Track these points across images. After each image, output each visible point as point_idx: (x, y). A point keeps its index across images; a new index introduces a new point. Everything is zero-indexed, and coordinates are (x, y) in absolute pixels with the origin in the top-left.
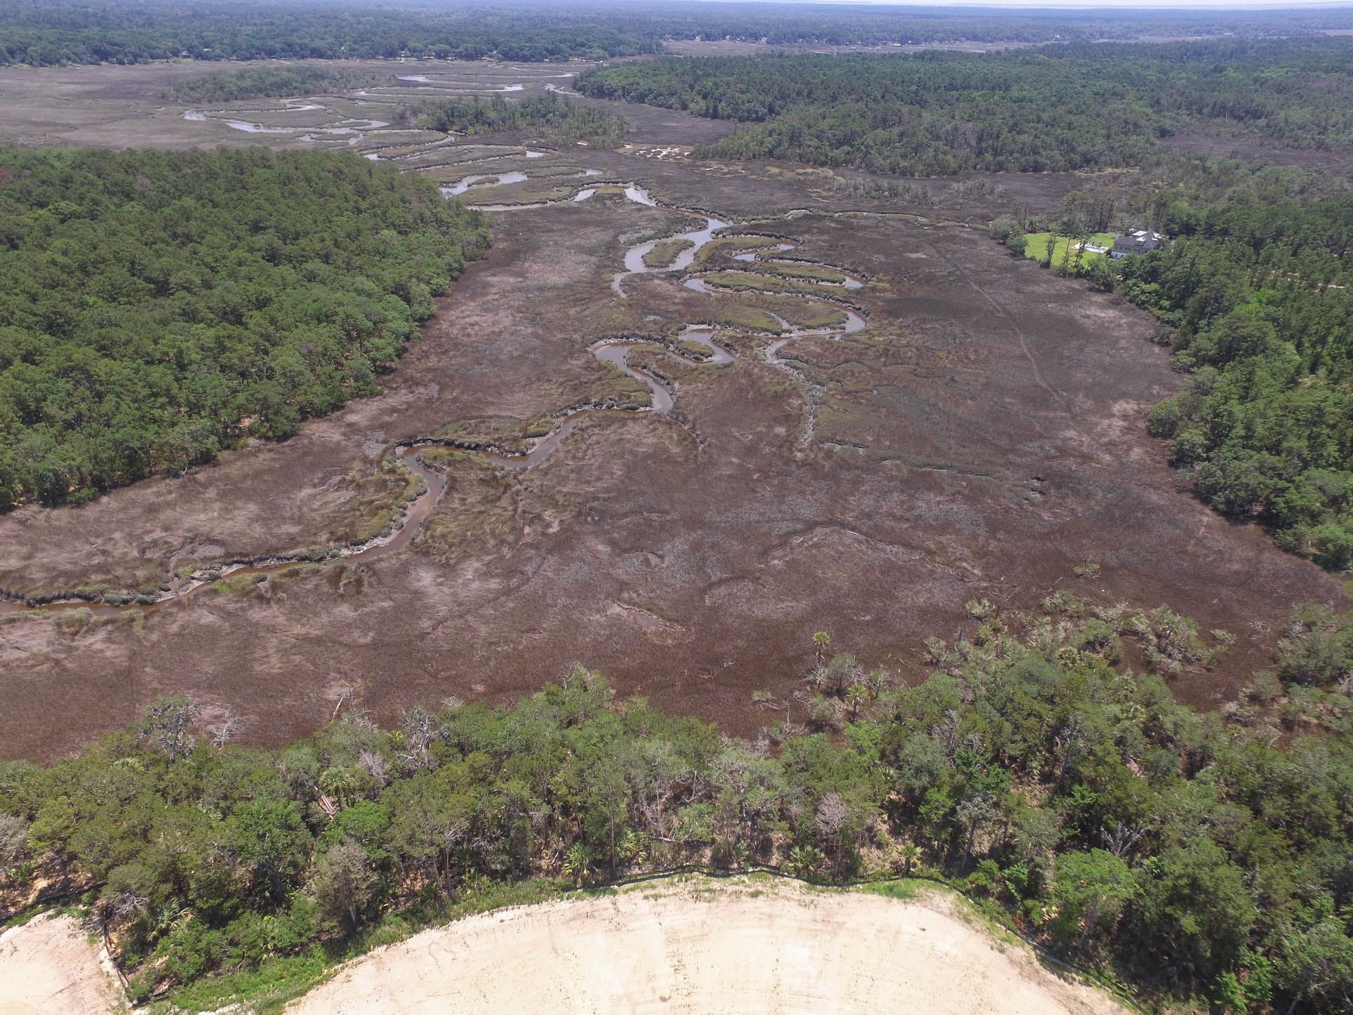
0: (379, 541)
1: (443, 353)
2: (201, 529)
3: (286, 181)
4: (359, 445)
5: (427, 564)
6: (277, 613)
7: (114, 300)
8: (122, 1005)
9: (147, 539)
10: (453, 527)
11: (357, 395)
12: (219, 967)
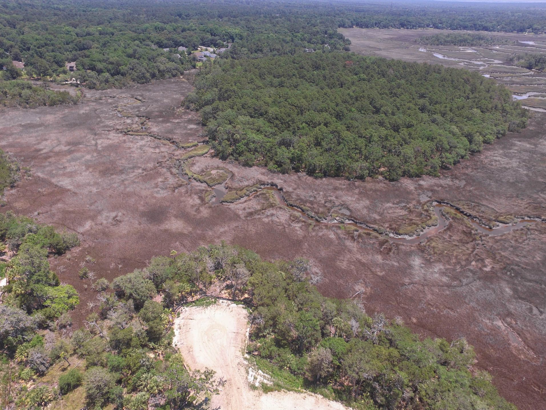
0: (407, 237)
1: (475, 169)
2: (347, 203)
3: (444, 80)
4: (419, 195)
5: (421, 256)
6: (355, 246)
7: (360, 111)
8: (244, 349)
9: (329, 198)
10: (440, 246)
11: (429, 174)
12: (272, 360)
